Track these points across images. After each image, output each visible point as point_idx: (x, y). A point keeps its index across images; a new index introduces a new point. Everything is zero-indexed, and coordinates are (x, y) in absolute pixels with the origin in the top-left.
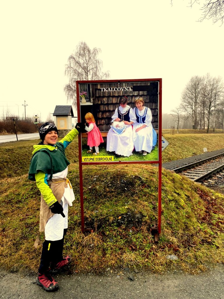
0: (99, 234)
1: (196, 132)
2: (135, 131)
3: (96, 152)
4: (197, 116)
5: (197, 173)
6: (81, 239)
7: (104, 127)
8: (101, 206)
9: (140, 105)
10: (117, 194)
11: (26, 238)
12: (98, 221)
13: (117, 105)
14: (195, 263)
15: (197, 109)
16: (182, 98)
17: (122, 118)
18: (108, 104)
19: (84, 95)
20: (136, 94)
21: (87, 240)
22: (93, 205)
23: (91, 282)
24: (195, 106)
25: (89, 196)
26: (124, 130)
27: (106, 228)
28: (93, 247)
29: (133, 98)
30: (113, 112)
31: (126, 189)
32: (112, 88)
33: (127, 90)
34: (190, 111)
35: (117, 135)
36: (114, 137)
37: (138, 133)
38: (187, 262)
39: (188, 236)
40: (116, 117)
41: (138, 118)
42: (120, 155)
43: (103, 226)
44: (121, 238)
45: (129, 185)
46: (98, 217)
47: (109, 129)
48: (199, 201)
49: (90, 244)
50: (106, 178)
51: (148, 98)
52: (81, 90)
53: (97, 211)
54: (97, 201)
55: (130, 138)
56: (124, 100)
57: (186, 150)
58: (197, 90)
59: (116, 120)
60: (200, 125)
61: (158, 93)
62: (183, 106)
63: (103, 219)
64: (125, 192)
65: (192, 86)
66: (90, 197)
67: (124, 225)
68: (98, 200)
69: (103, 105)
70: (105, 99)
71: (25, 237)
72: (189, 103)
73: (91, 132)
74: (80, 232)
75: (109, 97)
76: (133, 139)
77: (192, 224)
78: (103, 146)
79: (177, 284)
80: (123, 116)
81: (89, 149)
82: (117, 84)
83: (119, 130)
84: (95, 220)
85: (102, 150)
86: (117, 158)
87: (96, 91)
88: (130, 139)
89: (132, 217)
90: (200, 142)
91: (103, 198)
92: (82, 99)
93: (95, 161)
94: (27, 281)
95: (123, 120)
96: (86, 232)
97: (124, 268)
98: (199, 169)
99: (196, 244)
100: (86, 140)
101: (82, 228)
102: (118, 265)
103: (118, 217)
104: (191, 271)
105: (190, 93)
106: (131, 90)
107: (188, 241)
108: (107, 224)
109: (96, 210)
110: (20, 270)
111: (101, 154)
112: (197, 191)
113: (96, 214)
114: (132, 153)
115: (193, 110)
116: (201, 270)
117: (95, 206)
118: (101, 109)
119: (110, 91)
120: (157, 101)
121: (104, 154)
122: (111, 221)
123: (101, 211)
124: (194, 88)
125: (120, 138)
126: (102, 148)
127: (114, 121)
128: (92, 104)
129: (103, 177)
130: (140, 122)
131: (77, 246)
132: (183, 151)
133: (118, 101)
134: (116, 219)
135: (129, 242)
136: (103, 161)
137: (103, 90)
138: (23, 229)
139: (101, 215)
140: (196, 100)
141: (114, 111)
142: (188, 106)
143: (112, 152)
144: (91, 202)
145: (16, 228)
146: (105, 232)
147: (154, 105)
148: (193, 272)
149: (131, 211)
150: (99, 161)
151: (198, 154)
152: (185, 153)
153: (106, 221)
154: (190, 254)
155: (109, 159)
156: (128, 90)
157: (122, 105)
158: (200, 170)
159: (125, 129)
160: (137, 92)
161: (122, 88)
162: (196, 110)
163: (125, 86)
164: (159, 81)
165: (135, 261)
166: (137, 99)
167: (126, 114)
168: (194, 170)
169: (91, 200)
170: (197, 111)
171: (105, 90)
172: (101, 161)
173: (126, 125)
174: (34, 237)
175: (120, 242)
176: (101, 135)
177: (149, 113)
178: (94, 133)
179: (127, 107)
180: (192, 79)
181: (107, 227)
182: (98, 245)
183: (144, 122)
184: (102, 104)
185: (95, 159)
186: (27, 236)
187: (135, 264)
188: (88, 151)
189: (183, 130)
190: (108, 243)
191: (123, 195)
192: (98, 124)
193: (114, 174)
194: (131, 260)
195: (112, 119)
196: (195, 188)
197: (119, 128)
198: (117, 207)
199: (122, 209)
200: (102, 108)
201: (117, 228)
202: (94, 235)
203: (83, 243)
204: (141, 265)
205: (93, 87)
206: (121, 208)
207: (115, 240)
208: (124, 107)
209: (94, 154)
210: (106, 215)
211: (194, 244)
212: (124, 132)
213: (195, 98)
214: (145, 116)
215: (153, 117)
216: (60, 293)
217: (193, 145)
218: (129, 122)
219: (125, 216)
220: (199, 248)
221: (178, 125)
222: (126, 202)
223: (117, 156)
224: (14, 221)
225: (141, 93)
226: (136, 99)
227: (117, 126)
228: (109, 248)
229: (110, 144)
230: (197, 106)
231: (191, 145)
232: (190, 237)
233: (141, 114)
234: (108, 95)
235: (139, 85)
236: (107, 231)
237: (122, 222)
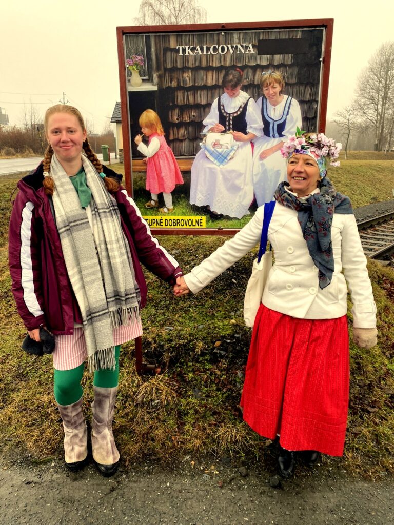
0: (173, 378)
1: (379, 157)
2: (258, 156)
3: (167, 205)
4: (385, 124)
5: (380, 239)
6: (133, 386)
7: (185, 145)
8: (180, 316)
9: (274, 90)
10: (215, 292)
11: (25, 377)
12: (171, 349)
13: (218, 90)
14: (375, 452)
15: (386, 111)
16: (359, 90)
17: (227, 123)
18: (194, 89)
19: (136, 64)
20: (264, 63)
21: (147, 391)
22: (163, 313)
23: (147, 488)
24: (382, 106)
25: (158, 293)
26: (232, 154)
27: (187, 365)
28: (157, 406)
29: (258, 73)
30: (207, 109)
31: (235, 281)
32: (205, 47)
33: (243, 51)
34: (372, 114)
35: (215, 166)
36: (208, 170)
37: (265, 161)
38: (356, 449)
39: (360, 386)
40: (214, 120)
41: (266, 123)
42: (221, 215)
43: (182, 361)
44: (218, 390)
45: (241, 272)
46: (172, 341)
47: (196, 153)
48: (386, 306)
49: (152, 400)
50: (195, 256)
51: (296, 72)
52: (130, 52)
53: (172, 328)
54: (173, 305)
55: (246, 173)
56: (234, 76)
57: (358, 191)
58: (389, 73)
59: (212, 130)
60: (390, 143)
61: (321, 60)
62: (360, 105)
63: (183, 345)
64: (231, 288)
65: (382, 64)
66: (159, 296)
67: (226, 361)
68: (175, 304)
69: (182, 92)
70: (188, 76)
71: (23, 375)
72: (372, 99)
73: (153, 157)
74: (134, 373)
75: (197, 69)
76: (252, 176)
77: (370, 359)
78: (182, 192)
79: (333, 505)
80: (231, 118)
81: (150, 199)
82: (219, 34)
83: (220, 154)
84: (165, 346)
85: (181, 202)
86: (213, 221)
87: (165, 54)
88: (245, 177)
89: (243, 344)
90: (385, 176)
91: (187, 299)
92: (131, 75)
93: (164, 226)
94: (15, 477)
95: (229, 130)
96: (145, 372)
97: (219, 457)
98: (382, 231)
99: (378, 407)
100: (144, 178)
101: (138, 363)
102: (207, 450)
103: (214, 343)
104: (365, 472)
105: (376, 78)
106: (252, 52)
107: (360, 399)
108: (190, 356)
109: (170, 324)
110: (4, 449)
111: (179, 210)
112: (381, 282)
113: (169, 334)
114: (249, 209)
115: (378, 114)
116: (387, 470)
117: (168, 316)
118: (179, 101)
119: (200, 53)
120: (316, 81)
121: (184, 211)
122: (198, 351)
123: (179, 328)
124: (384, 68)
125: (223, 174)
126: (179, 197)
127: (209, 131)
128: (155, 88)
129: (189, 254)
130: (271, 135)
131: (125, 402)
132: (353, 194)
133: (221, 81)
134: (209, 347)
135: (233, 398)
136: (181, 227)
137: (184, 51)
138: (21, 356)
139: (179, 337)
140: (386, 93)
141: (209, 105)
142: (370, 106)
143: (204, 206)
144: (160, 307)
145: (8, 353)
146: (185, 374)
147: (308, 91)
148: (369, 475)
149: (242, 330)
150: (172, 227)
151: (381, 200)
152: (356, 197)
153: (188, 350)
154: (364, 429)
155: (194, 224)
156: (245, 51)
157: (230, 91)
158: (385, 232)
159: (233, 152)
160: (269, 56)
161: (229, 46)
162: (384, 112)
163: (237, 41)
164: (326, 26)
165: (244, 443)
166: (267, 74)
167: (239, 113)
168: (374, 232)
169: (161, 301)
170: (386, 115)
171: (189, 51)
172: (178, 227)
173: (238, 143)
174: (41, 375)
175: (216, 399)
176: (178, 167)
177: (296, 111)
178: (161, 162)
179: (243, 96)
180: (383, 48)
181: (190, 364)
182: (168, 404)
183: (281, 135)
184: (179, 88)
185: (163, 221)
186: (27, 373)
187: (243, 449)
188: (148, 203)
189: (356, 152)
190: (190, 400)
191: (227, 294)
192: (171, 138)
193: (212, 247)
194: (237, 441)
195: (205, 126)
196: (379, 277)
197: (220, 150)
198: (213, 319)
199: (224, 325)
200: (180, 98)
201: (211, 366)
202: (161, 381)
203: (136, 397)
204: (256, 452)
205: (158, 45)
206: (221, 324)
207: (204, 393)
208: (233, 95)
209: (161, 210)
210: (189, 338)
211: (374, 407)
212: (231, 159)
213: (385, 88)
214: (286, 120)
215: (305, 123)
216: (77, 513)
217: (373, 183)
218: (246, 133)
219: (229, 341)
220: (385, 415)
221: (346, 141)
222: (233, 311)
223: (214, 217)
224: (9, 338)
225: (278, 58)
226: (265, 76)
227: (216, 144)
228: (191, 412)
229: (199, 187)
230: (387, 105)
231: (370, 181)
232: (364, 389)
233: (275, 113)
234: (195, 64)
235: (273, 38)
236: (189, 371)
237: (223, 353)
